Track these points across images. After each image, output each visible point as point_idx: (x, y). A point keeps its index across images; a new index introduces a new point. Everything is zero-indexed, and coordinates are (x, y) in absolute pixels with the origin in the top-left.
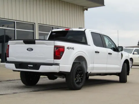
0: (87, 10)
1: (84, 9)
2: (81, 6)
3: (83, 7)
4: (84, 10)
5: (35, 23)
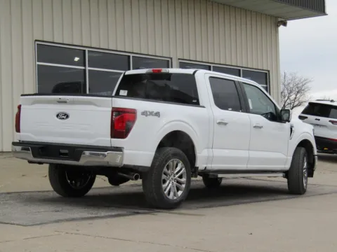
0: (285, 24)
1: (279, 22)
2: (271, 16)
3: (277, 17)
4: (278, 26)
5: (171, 58)
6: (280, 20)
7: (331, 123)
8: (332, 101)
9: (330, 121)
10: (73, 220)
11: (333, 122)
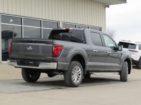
0: (108, 7)
4: (105, 8)
5: (59, 22)
6: (106, 5)
7: (129, 51)
8: (129, 41)
9: (129, 50)
10: (28, 91)
11: (130, 50)
